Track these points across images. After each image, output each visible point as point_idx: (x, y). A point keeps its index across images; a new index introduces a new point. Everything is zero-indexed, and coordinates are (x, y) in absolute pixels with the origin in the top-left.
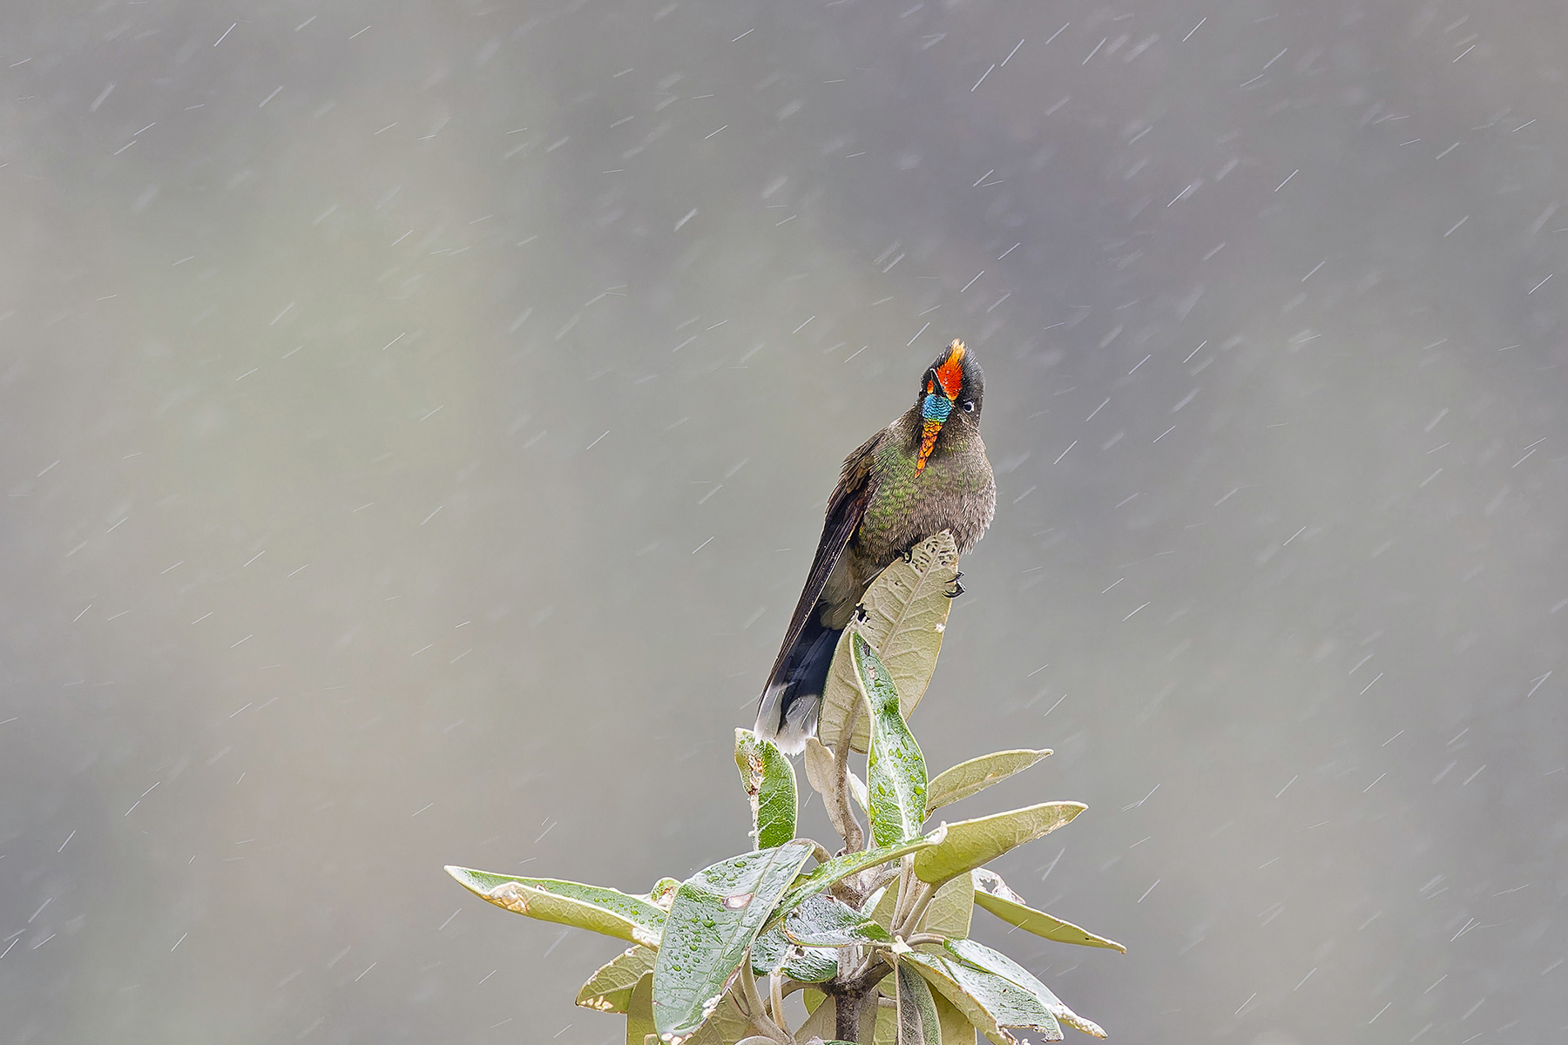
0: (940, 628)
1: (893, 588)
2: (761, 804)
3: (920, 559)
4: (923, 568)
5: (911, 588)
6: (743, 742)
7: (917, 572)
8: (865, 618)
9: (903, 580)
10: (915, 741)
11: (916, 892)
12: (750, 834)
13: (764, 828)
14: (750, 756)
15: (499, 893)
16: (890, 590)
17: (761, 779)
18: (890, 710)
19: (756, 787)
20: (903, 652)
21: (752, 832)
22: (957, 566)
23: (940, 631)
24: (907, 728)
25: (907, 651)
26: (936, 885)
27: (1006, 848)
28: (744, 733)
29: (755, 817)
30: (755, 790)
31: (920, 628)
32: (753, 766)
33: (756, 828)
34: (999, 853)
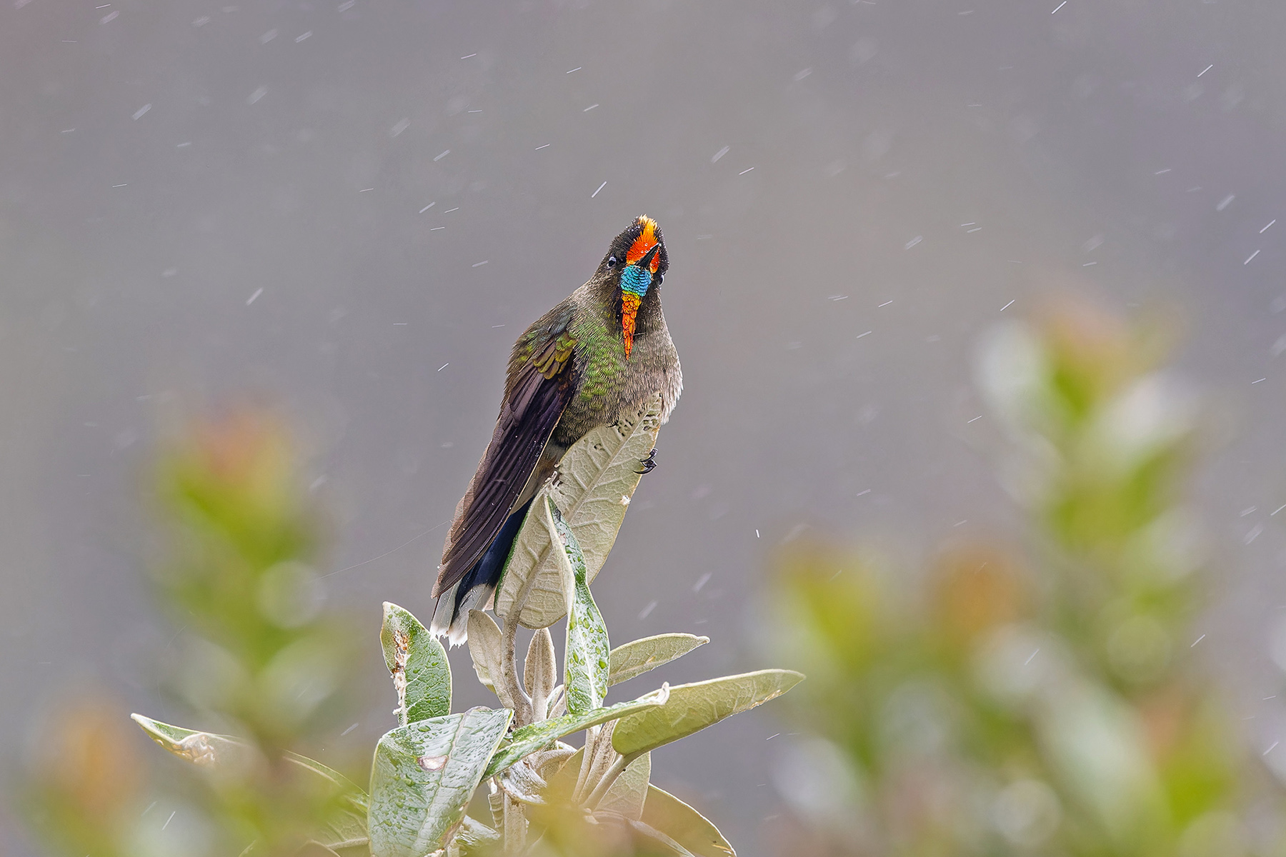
0: (626, 501)
1: (591, 450)
2: (408, 681)
3: (625, 421)
4: (625, 432)
5: (610, 453)
6: (391, 617)
7: (620, 435)
8: (558, 482)
9: (603, 443)
10: (599, 613)
11: (603, 766)
12: (395, 712)
13: (414, 705)
14: (397, 632)
15: (190, 744)
16: (589, 452)
17: (407, 657)
18: (580, 579)
19: (401, 664)
20: (586, 523)
21: (399, 710)
22: (657, 433)
23: (625, 503)
24: (593, 599)
25: (588, 522)
26: (629, 757)
27: (721, 716)
28: (392, 608)
29: (402, 694)
30: (400, 667)
31: (606, 499)
32: (399, 642)
33: (404, 705)
34: (714, 721)
